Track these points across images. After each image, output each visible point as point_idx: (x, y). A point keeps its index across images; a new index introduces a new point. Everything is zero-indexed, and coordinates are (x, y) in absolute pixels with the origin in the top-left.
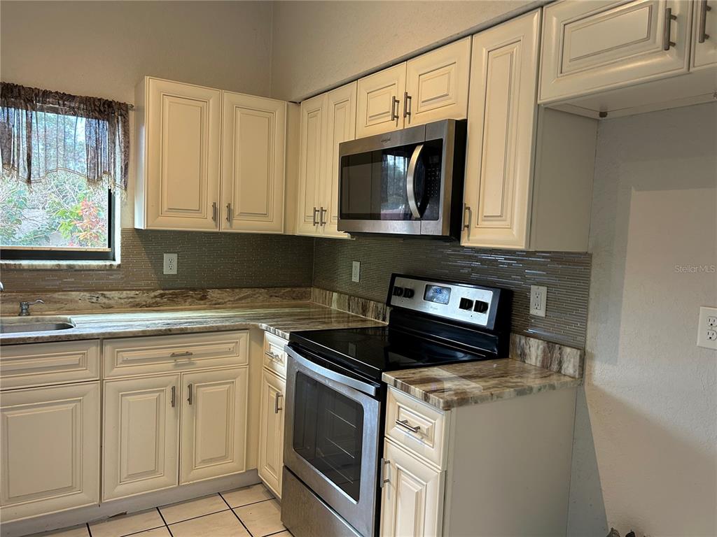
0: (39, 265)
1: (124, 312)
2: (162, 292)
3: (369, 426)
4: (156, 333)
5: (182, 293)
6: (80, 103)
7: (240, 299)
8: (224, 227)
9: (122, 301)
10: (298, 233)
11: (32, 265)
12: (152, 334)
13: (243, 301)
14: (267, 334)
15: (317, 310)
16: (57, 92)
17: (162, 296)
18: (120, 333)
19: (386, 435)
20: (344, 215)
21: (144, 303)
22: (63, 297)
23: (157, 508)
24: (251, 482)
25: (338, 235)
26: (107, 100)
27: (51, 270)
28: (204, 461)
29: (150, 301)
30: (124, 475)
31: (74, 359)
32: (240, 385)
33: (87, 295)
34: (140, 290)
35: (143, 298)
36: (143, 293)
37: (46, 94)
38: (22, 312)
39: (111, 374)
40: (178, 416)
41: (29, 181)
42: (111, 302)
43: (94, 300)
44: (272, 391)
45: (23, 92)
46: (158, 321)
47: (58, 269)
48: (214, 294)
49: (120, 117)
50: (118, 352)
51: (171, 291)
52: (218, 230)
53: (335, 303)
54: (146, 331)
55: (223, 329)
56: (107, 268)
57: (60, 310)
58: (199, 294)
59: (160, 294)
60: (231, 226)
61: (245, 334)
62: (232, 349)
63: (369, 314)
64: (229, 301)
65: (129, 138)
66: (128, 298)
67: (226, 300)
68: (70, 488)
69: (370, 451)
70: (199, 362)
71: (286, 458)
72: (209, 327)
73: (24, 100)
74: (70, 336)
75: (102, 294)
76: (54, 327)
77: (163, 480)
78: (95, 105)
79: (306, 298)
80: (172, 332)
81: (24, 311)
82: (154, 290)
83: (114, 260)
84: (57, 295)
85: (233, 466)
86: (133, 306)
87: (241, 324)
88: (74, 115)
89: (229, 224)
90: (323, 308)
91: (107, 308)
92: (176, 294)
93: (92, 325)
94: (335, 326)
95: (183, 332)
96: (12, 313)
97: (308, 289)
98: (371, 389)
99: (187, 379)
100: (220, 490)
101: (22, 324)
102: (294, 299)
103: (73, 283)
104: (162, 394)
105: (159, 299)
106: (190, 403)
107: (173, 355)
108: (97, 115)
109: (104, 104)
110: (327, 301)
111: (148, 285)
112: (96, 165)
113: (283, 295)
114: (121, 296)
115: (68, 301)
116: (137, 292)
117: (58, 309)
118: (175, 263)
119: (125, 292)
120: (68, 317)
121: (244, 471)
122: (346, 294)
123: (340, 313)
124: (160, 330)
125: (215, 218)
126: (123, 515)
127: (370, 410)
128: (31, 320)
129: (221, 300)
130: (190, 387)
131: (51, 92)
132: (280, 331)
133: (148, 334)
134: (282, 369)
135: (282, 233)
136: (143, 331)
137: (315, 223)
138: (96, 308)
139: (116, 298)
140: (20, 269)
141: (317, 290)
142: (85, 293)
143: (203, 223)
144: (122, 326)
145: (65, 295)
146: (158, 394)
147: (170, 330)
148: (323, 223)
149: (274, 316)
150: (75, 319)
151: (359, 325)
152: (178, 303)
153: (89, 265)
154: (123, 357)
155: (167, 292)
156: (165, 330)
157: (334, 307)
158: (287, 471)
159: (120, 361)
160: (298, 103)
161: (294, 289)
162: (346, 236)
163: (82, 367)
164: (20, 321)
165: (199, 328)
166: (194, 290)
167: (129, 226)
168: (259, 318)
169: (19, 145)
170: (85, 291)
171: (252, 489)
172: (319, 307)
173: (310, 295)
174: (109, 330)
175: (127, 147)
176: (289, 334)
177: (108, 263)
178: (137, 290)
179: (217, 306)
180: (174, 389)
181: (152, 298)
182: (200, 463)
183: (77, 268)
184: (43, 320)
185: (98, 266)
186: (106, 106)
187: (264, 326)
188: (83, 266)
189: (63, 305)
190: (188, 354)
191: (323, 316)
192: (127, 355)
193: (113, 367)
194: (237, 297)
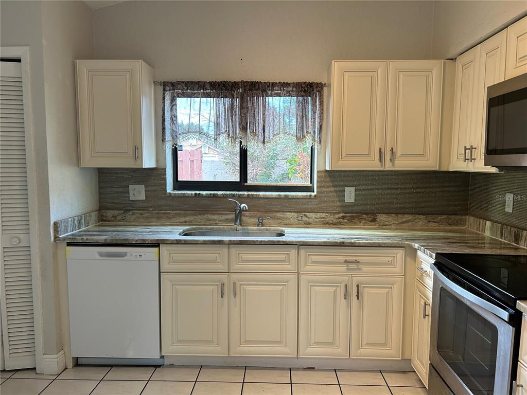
0: (269, 195)
1: (318, 228)
2: (344, 215)
3: (503, 347)
4: (334, 244)
5: (358, 216)
6: (293, 87)
7: (403, 223)
8: (388, 167)
9: (317, 220)
10: (451, 169)
11: (265, 195)
12: (331, 244)
13: (405, 224)
14: (419, 252)
15: (472, 235)
16: (280, 83)
17: (343, 217)
18: (310, 242)
19: (519, 360)
20: (491, 152)
21: (331, 222)
22: (282, 216)
23: (335, 370)
24: (405, 369)
25: (485, 169)
26: (309, 82)
27: (275, 198)
28: (368, 344)
29: (335, 221)
30: (312, 342)
31: (282, 257)
32: (397, 291)
33: (296, 215)
34: (329, 213)
35: (331, 218)
36: (331, 215)
37: (274, 84)
38: (259, 224)
39: (304, 270)
40: (350, 306)
41: (264, 142)
42: (310, 220)
43: (300, 218)
44: (421, 299)
45: (261, 86)
46: (337, 236)
47: (279, 198)
48: (381, 218)
49: (317, 93)
50: (309, 255)
51: (350, 215)
52: (383, 169)
53: (488, 230)
54: (326, 242)
55: (383, 245)
56: (308, 197)
57: (280, 224)
58: (371, 217)
59: (343, 216)
60: (393, 165)
61: (401, 251)
62: (390, 262)
63: (522, 242)
64: (394, 224)
65: (323, 106)
66: (321, 218)
67: (391, 223)
68: (279, 342)
69: (503, 372)
70: (365, 269)
71: (431, 356)
72: (372, 243)
73: (262, 91)
74: (280, 241)
75: (305, 215)
76: (275, 235)
77: (337, 351)
78: (302, 87)
79: (461, 224)
80: (345, 245)
81: (260, 224)
82: (339, 213)
83: (314, 192)
84: (278, 214)
85: (391, 352)
86: (324, 224)
87: (398, 243)
88: (289, 96)
89: (392, 163)
90: (477, 234)
91: (307, 224)
92: (353, 217)
93: (294, 235)
94: (487, 251)
95: (352, 245)
96: (254, 225)
97: (464, 217)
98: (505, 315)
99: (356, 280)
100: (381, 369)
101: (259, 231)
102: (450, 225)
103: (287, 207)
104: (338, 289)
105: (341, 220)
106: (358, 299)
107: (346, 261)
108: (303, 93)
109: (307, 85)
110: (481, 227)
111: (334, 210)
112: (302, 128)
113: (440, 220)
114: (316, 217)
115: (284, 219)
116: (327, 214)
117: (279, 223)
118: (353, 194)
119: (319, 214)
120: (283, 229)
121: (400, 359)
122: (498, 222)
123: (493, 240)
124: (337, 242)
125: (380, 160)
126: (312, 369)
127: (504, 334)
128: (264, 229)
129: (387, 223)
130: (358, 286)
131: (276, 83)
132: (428, 251)
133: (328, 244)
134: (429, 282)
135: (437, 169)
136: (324, 242)
137: (465, 160)
138: (301, 224)
139: (313, 218)
140: (258, 198)
141: (472, 218)
142: (295, 214)
143: (372, 164)
144: (312, 237)
145: (283, 214)
146: (335, 288)
147: (343, 243)
148: (472, 159)
149: (427, 238)
150: (287, 230)
151: (512, 253)
152: (355, 224)
153: (297, 195)
154: (312, 259)
155: (347, 215)
156: (340, 242)
157: (487, 234)
158: (432, 368)
159: (310, 261)
160: (453, 59)
161: (450, 217)
162: (494, 170)
163: (287, 263)
164: (258, 230)
165: (365, 243)
166: (367, 214)
167: (322, 168)
168: (415, 239)
169: (259, 120)
170: (295, 212)
171: (407, 375)
172: (473, 233)
173: (466, 221)
174: (303, 239)
175: (322, 113)
176: (435, 255)
177: (309, 194)
178: (327, 213)
179: (384, 227)
180: (346, 286)
181: (337, 219)
182: (365, 345)
183: (290, 197)
184: (270, 230)
185: (302, 195)
186: (309, 87)
187: (416, 246)
188: (293, 195)
189: (282, 221)
190: (357, 262)
191: (477, 242)
192: (314, 258)
193: (305, 265)
194: (401, 221)
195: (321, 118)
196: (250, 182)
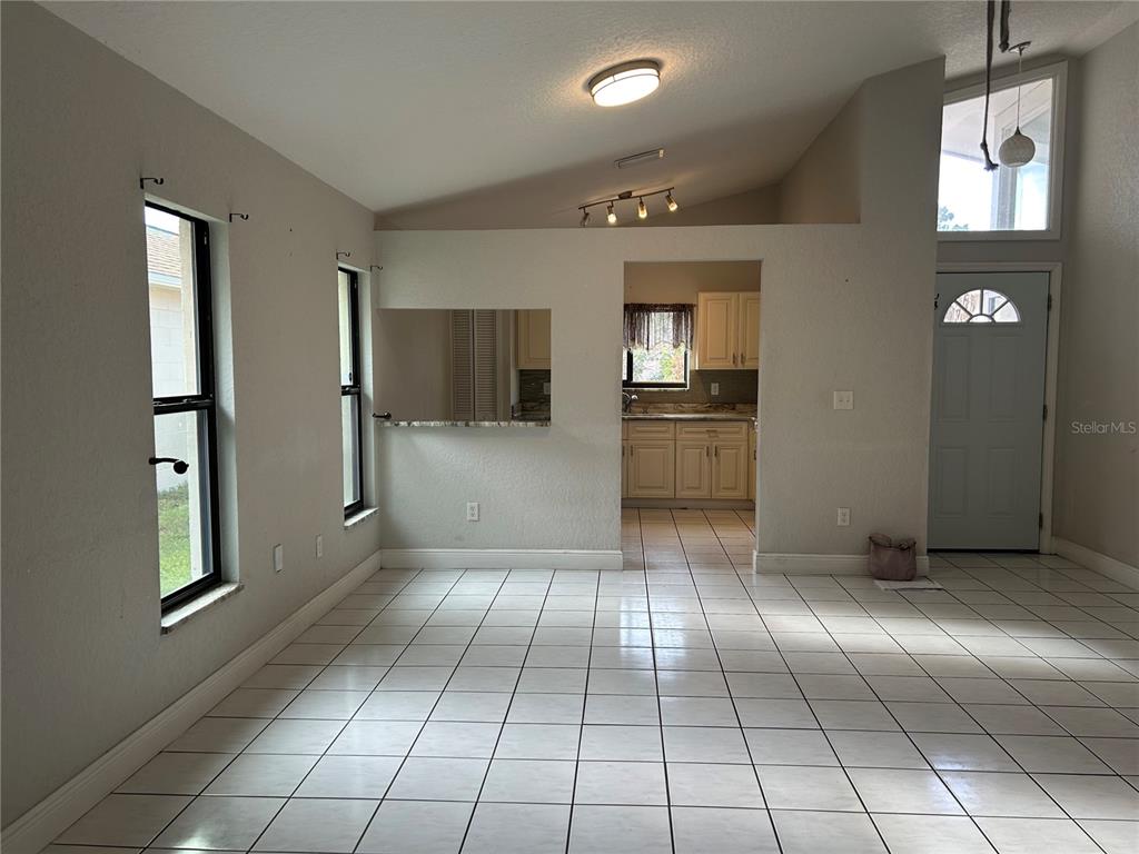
2: (710, 404)
4: (699, 419)
5: (722, 405)
6: (670, 306)
8: (740, 367)
9: (690, 409)
12: (697, 420)
16: (660, 304)
17: (710, 407)
18: (683, 418)
21: (701, 410)
22: (662, 406)
23: (701, 508)
26: (683, 304)
28: (724, 489)
30: (685, 487)
31: (664, 429)
33: (673, 405)
34: (699, 403)
35: (700, 407)
36: (700, 405)
37: (656, 306)
38: (644, 412)
39: (679, 437)
40: (710, 462)
41: (648, 349)
42: (684, 409)
43: (676, 408)
47: (660, 392)
48: (739, 406)
49: (689, 312)
50: (683, 427)
51: (715, 404)
52: (737, 369)
55: (733, 420)
56: (683, 392)
58: (731, 406)
61: (745, 423)
62: (738, 431)
64: (749, 411)
65: (693, 320)
66: (693, 407)
67: (747, 411)
68: (662, 488)
70: (721, 436)
73: (647, 310)
75: (680, 405)
77: (703, 493)
78: (677, 307)
82: (706, 403)
83: (687, 387)
84: (659, 405)
85: (739, 494)
86: (695, 412)
87: (743, 418)
88: (667, 312)
89: (743, 365)
91: (682, 412)
92: (718, 406)
95: (712, 420)
96: (640, 413)
99: (714, 444)
103: (666, 399)
104: (702, 450)
105: (708, 409)
106: (716, 457)
107: (708, 431)
108: (678, 311)
109: (681, 305)
111: (703, 401)
112: (677, 338)
114: (689, 406)
115: (664, 408)
116: (697, 404)
117: (660, 412)
118: (717, 389)
119: (691, 404)
121: (746, 499)
125: (734, 362)
126: (686, 508)
129: (744, 411)
130: (716, 448)
131: (658, 305)
133: (695, 420)
138: (677, 412)
139: (686, 407)
140: (643, 392)
143: (728, 365)
145: (662, 404)
146: (700, 450)
152: (719, 411)
153: (675, 390)
154: (684, 430)
155: (713, 404)
163: (667, 433)
166: (728, 404)
167: (693, 369)
170: (672, 403)
175: (692, 326)
177: (683, 389)
180: (708, 448)
181: (704, 407)
182: (722, 489)
183: (669, 391)
185: (678, 390)
186: (682, 307)
188: (671, 390)
189: (662, 410)
190: (715, 431)
192: (687, 429)
193: (681, 433)
195: (692, 331)
196: (634, 380)
